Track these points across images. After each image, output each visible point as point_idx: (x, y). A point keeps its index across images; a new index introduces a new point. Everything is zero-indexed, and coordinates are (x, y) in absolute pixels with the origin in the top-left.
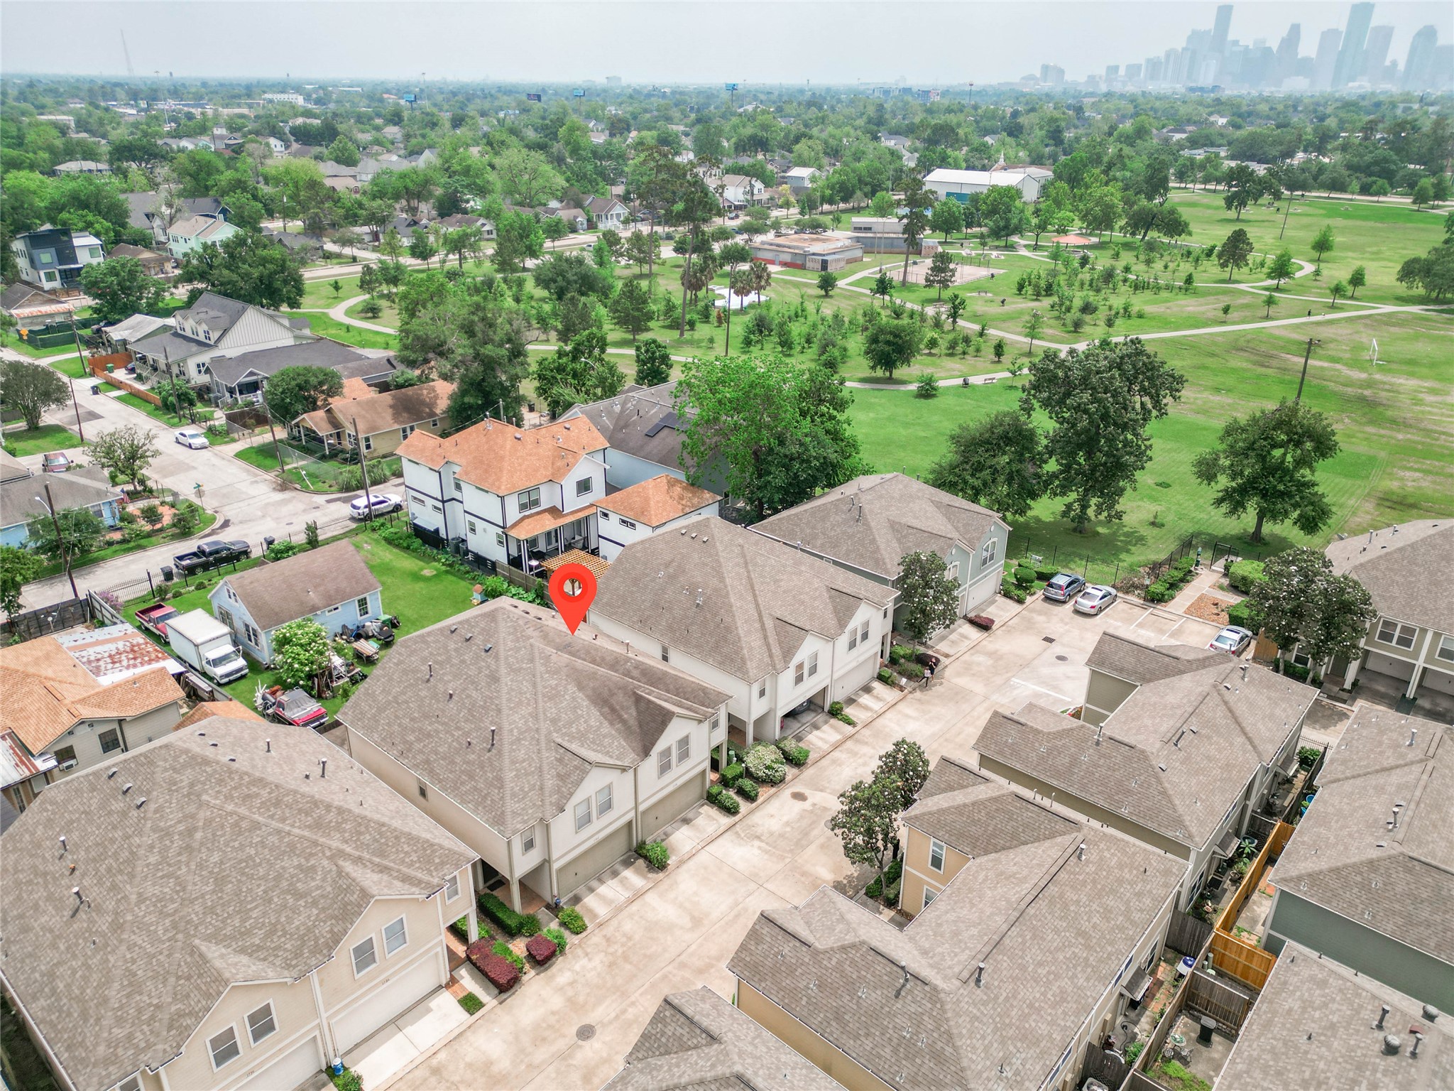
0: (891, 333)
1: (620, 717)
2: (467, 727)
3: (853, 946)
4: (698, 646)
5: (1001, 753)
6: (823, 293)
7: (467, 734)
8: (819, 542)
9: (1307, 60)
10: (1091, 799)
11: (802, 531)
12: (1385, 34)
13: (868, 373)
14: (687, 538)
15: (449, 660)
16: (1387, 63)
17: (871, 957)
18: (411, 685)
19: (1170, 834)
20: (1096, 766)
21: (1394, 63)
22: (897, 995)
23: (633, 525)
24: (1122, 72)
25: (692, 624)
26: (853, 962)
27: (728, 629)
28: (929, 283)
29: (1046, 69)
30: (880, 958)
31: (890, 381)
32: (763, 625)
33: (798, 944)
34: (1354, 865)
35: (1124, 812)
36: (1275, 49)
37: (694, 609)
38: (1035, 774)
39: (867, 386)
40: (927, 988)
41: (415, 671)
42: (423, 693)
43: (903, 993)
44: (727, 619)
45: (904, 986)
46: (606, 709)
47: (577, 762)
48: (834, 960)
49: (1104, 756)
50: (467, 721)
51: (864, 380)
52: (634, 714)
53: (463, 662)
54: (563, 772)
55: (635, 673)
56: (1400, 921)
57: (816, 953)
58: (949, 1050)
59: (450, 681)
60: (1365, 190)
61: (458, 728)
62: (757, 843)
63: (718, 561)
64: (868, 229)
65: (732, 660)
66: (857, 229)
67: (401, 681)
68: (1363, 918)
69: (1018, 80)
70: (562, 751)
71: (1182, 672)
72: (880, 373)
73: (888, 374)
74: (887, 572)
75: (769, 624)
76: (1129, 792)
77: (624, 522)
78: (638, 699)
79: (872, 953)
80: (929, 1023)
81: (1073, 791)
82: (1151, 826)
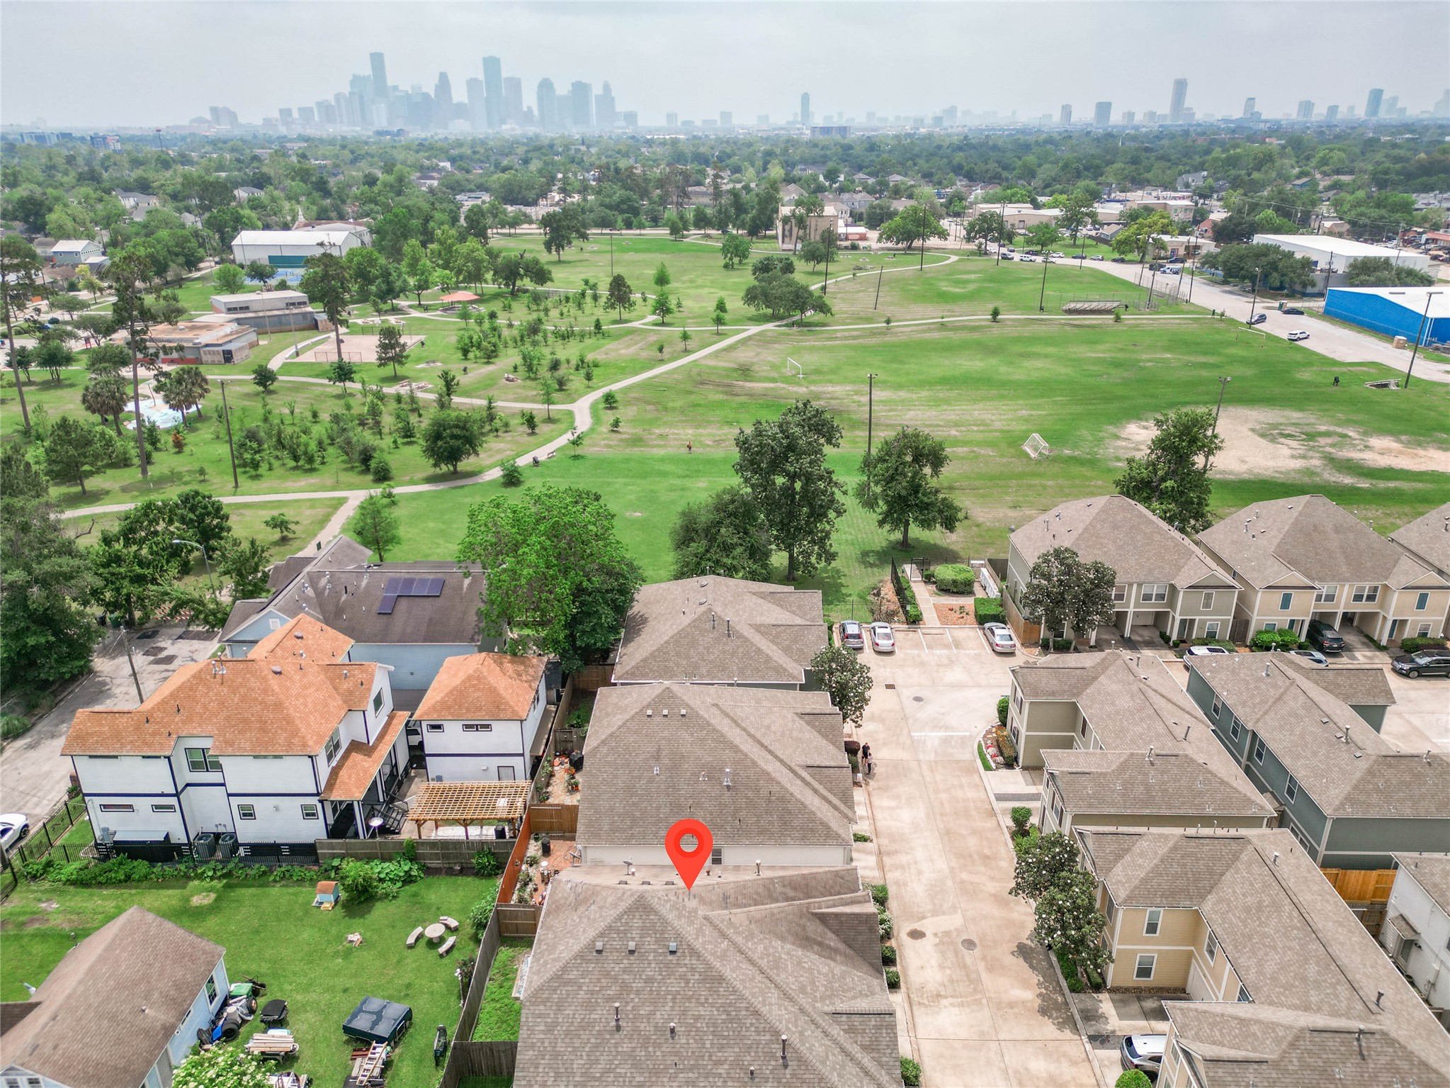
0: (457, 426)
1: (829, 947)
2: (730, 1054)
3: (1297, 1038)
4: (762, 832)
5: (1090, 806)
6: (261, 389)
7: (737, 1063)
8: (704, 671)
9: (460, 105)
10: (1182, 812)
11: (677, 665)
12: (515, 84)
13: (431, 471)
14: (658, 719)
15: (625, 987)
16: (525, 109)
17: (1318, 1038)
18: (596, 1046)
19: (1249, 813)
20: (1164, 783)
21: (529, 108)
22: (1363, 1058)
23: (487, 726)
24: (296, 115)
25: (737, 811)
26: (1309, 1052)
27: (782, 799)
28: (383, 361)
29: (214, 111)
30: (1325, 1035)
31: (455, 475)
32: (803, 780)
33: (1256, 1066)
34: (1362, 779)
35: (1209, 811)
36: (432, 94)
37: (728, 794)
38: (1129, 812)
39: (441, 487)
40: (1377, 1036)
41: (586, 1025)
42: (626, 1047)
43: (1365, 1053)
44: (775, 789)
45: (1360, 1046)
46: (816, 948)
47: (873, 1021)
48: (1295, 1060)
49: (1163, 772)
50: (721, 1048)
51: (431, 480)
52: (833, 936)
53: (650, 980)
54: (866, 1040)
55: (791, 893)
56: (1409, 803)
57: (1276, 1065)
58: (1433, 1076)
59: (653, 1013)
60: (629, 225)
61: (718, 1063)
62: (945, 1002)
63: (715, 730)
64: (245, 309)
65: (812, 830)
66: (231, 310)
67: (575, 1050)
68: (1392, 812)
69: (186, 123)
70: (844, 1018)
71: (1095, 678)
72: (444, 468)
73: (451, 468)
74: (794, 678)
75: (804, 774)
76: (1200, 794)
77: (468, 726)
78: (823, 918)
79: (1315, 1034)
80: (1404, 1065)
81: (1165, 811)
82: (1235, 813)
